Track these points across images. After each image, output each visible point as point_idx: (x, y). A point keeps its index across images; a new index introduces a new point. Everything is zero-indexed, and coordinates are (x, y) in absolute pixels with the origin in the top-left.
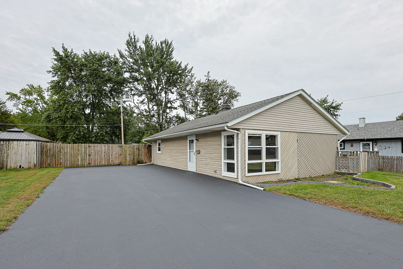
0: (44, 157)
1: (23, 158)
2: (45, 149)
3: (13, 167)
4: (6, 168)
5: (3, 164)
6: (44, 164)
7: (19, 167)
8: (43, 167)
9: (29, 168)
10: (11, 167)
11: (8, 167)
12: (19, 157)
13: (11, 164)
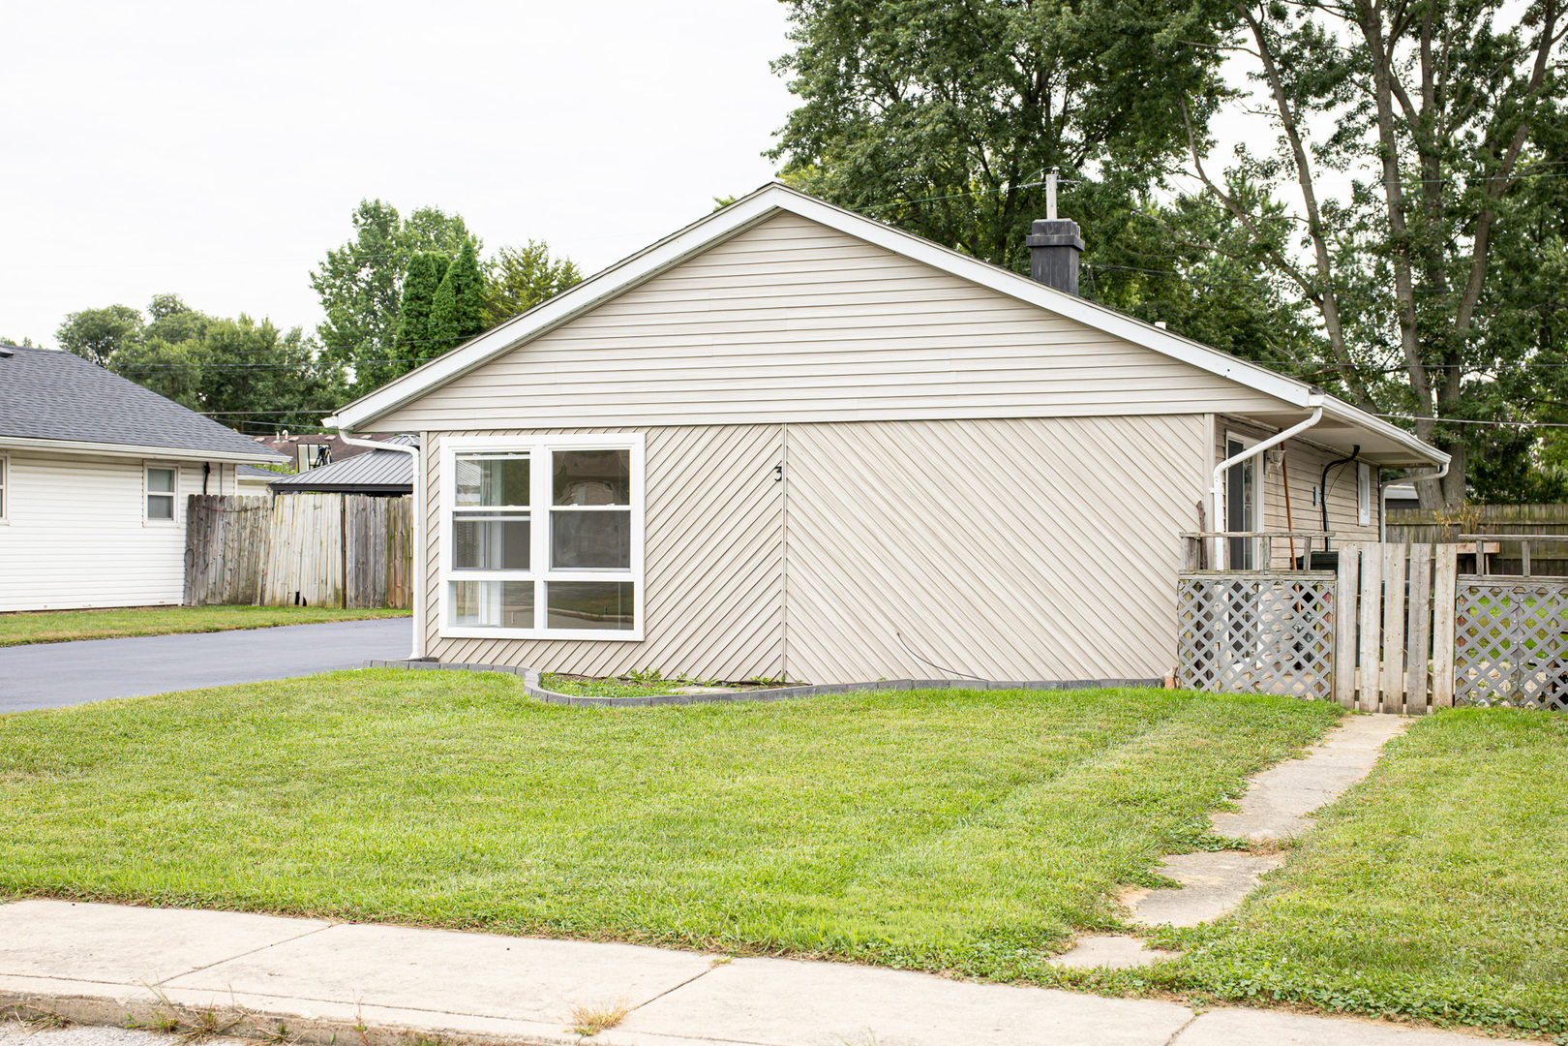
0: (397, 562)
1: (307, 560)
2: (400, 524)
3: (278, 600)
4: (262, 603)
5: (253, 584)
6: (398, 591)
7: (293, 600)
8: (396, 607)
9: (322, 605)
10: (274, 598)
11: (268, 598)
12: (297, 558)
13: (276, 587)
